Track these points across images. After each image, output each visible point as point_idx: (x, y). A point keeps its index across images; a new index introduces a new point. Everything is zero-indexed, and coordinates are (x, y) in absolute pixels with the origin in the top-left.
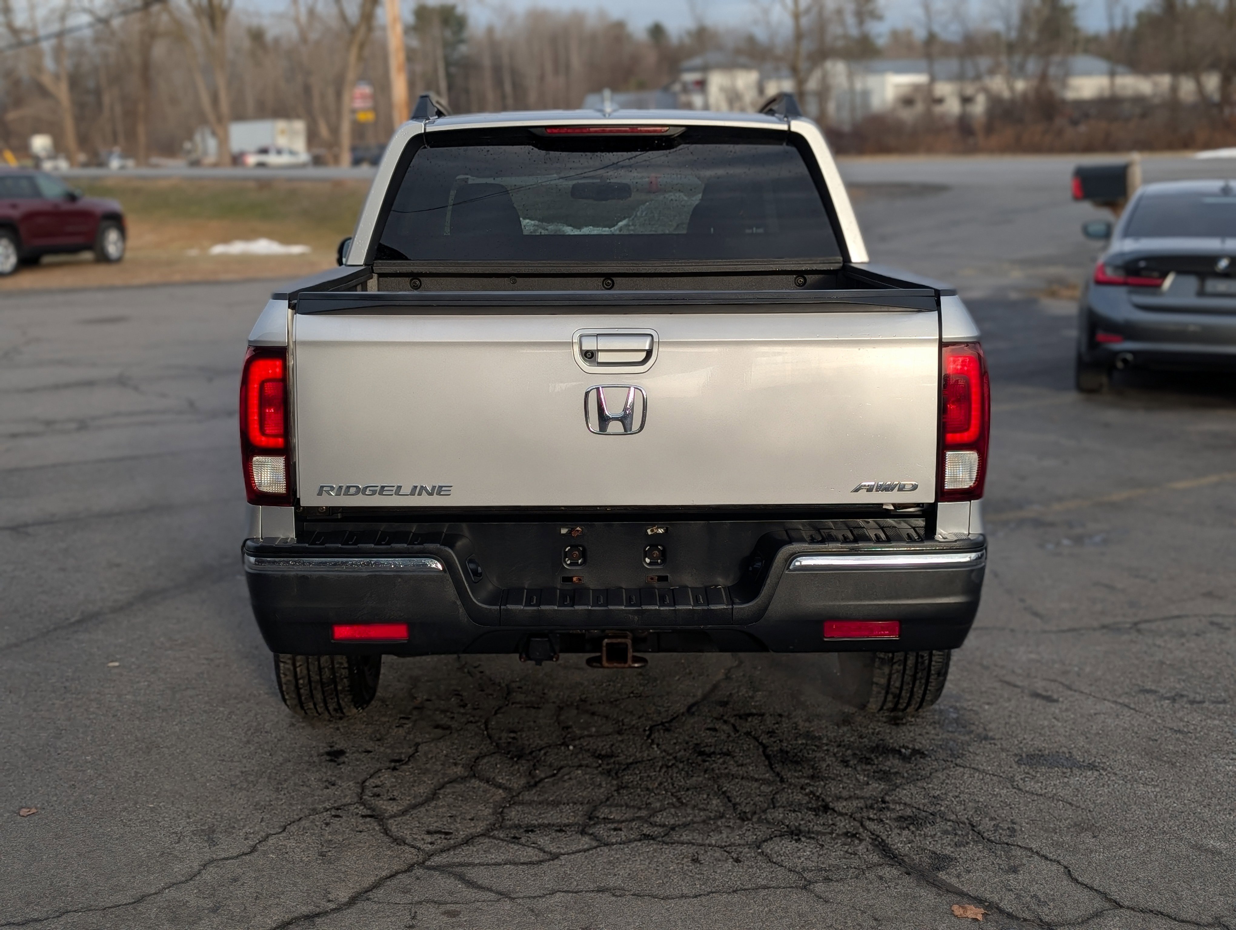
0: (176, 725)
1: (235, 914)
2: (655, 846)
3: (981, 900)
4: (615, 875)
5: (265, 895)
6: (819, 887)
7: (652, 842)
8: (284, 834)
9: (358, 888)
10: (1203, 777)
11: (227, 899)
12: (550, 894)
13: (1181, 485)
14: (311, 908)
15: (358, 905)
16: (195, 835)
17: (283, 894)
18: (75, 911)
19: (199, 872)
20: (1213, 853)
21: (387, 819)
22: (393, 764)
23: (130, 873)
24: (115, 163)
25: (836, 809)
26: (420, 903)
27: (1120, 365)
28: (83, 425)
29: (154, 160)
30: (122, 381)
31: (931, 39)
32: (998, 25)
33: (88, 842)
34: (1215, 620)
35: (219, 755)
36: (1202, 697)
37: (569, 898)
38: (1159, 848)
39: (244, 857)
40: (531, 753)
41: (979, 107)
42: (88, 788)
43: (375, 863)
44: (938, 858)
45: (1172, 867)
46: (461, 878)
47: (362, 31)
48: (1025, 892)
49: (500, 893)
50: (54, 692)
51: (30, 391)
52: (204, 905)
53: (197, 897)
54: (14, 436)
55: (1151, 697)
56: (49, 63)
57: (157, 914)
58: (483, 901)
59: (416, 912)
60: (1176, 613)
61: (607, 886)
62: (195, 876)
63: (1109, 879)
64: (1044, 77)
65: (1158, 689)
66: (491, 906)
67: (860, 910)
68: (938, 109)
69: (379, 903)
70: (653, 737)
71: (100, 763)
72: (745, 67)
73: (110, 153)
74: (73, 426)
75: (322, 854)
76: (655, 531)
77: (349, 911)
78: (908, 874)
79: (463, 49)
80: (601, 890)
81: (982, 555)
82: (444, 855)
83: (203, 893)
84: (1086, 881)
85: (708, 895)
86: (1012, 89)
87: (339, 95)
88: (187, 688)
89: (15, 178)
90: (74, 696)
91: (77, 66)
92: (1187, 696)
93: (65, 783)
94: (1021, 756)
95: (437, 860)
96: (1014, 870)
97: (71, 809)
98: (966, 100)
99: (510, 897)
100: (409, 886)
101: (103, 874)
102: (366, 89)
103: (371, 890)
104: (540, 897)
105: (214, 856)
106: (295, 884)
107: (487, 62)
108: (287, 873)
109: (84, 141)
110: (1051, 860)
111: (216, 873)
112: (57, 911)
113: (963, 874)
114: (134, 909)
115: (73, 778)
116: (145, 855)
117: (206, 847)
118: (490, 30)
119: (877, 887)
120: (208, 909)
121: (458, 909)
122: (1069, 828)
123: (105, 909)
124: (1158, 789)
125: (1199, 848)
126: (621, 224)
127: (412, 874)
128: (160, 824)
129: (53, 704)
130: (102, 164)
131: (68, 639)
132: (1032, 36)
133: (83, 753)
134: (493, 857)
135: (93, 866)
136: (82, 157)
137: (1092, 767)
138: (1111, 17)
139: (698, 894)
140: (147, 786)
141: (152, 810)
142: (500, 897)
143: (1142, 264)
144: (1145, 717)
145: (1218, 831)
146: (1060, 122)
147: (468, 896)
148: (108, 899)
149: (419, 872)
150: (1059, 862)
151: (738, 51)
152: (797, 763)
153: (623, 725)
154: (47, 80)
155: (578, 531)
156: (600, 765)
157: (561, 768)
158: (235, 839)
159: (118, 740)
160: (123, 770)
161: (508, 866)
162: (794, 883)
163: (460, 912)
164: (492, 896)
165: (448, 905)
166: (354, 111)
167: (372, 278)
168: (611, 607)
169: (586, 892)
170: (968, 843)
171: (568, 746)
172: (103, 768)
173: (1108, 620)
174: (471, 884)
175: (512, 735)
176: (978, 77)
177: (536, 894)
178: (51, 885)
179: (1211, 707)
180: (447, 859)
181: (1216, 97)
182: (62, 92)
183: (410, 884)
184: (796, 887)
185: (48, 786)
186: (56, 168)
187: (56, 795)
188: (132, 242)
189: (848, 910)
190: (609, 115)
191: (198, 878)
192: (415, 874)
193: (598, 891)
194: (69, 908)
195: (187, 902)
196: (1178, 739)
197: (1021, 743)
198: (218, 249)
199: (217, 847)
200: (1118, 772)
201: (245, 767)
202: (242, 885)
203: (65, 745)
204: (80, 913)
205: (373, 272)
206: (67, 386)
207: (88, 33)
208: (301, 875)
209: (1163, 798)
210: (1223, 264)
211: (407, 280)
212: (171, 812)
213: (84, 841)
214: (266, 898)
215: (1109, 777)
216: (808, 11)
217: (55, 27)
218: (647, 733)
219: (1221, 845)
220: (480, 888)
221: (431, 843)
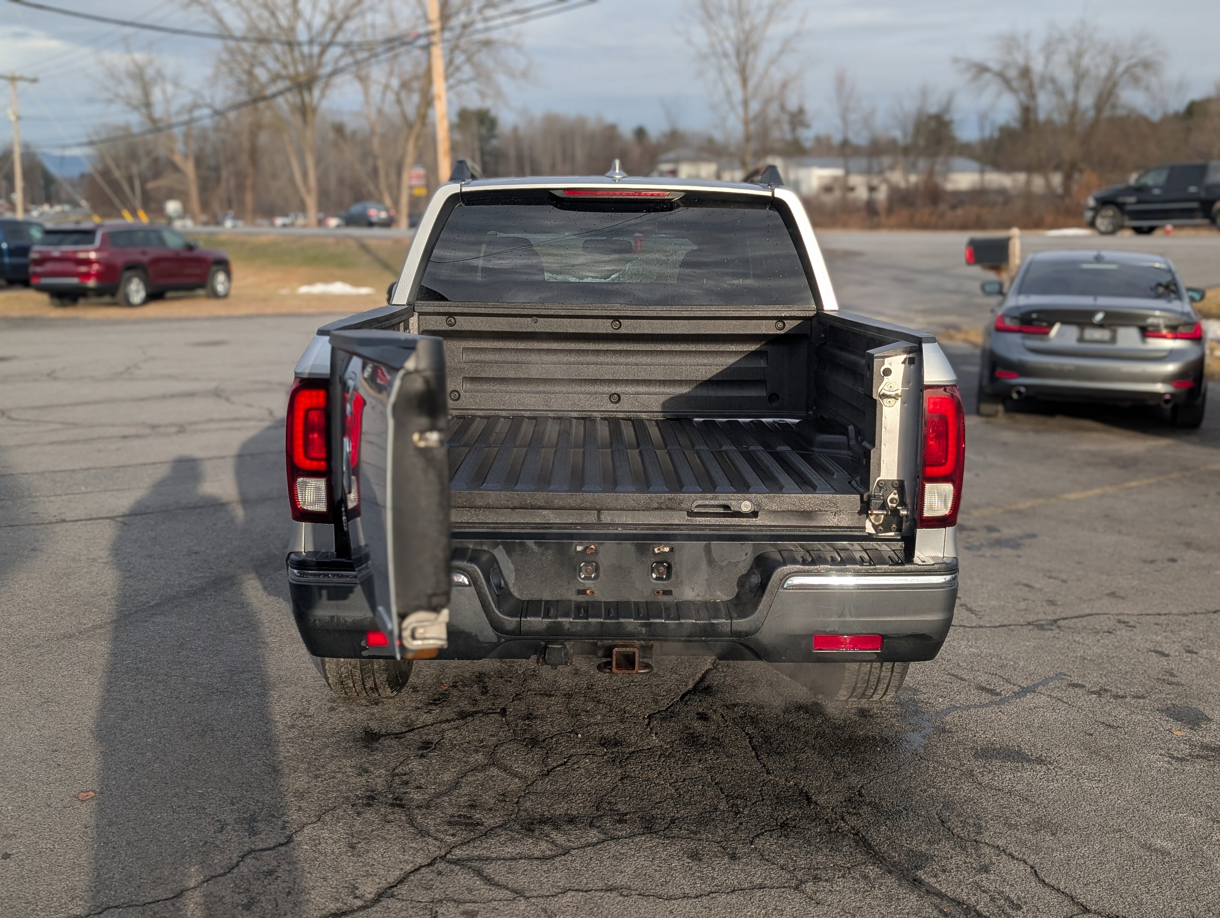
0: (231, 707)
1: (267, 911)
2: (657, 840)
3: (959, 902)
4: (622, 872)
5: (296, 890)
6: (809, 887)
7: (654, 836)
8: (319, 824)
9: (384, 884)
10: (1140, 773)
11: (261, 894)
12: (561, 893)
13: (1072, 496)
14: (339, 905)
15: (383, 903)
16: (237, 823)
17: (313, 889)
18: (116, 907)
19: (237, 865)
20: (1162, 854)
21: (414, 809)
22: (420, 752)
23: (173, 864)
24: (228, 224)
25: (818, 802)
26: (441, 901)
27: (1015, 396)
28: (181, 429)
29: (259, 221)
30: (217, 394)
31: (845, 143)
32: (897, 134)
33: (138, 829)
34: (1121, 618)
35: (266, 739)
36: (1123, 692)
37: (579, 898)
38: (1113, 847)
39: (280, 848)
40: (544, 741)
41: (882, 195)
42: (145, 772)
43: (401, 856)
44: (916, 856)
45: (1128, 868)
46: (479, 873)
47: (418, 126)
48: (999, 894)
49: (514, 891)
50: (127, 673)
51: (142, 399)
52: (238, 902)
53: (233, 891)
54: (125, 437)
55: (1080, 691)
56: (180, 146)
57: (193, 911)
58: (500, 900)
59: (437, 912)
60: (1088, 611)
61: (614, 885)
62: (233, 868)
63: (1073, 880)
64: (931, 173)
65: (1085, 683)
66: (507, 906)
67: (850, 913)
68: (851, 196)
69: (403, 900)
70: (652, 725)
71: (160, 745)
72: (707, 160)
73: (225, 216)
74: (174, 430)
75: (352, 847)
76: (662, 550)
77: (374, 909)
78: (890, 873)
79: (495, 142)
80: (610, 889)
81: (955, 577)
82: (464, 848)
83: (239, 888)
84: (1053, 882)
85: (708, 895)
86: (907, 181)
87: (399, 174)
88: (244, 671)
89: (146, 231)
90: (144, 677)
91: (202, 150)
92: (1111, 691)
93: (125, 766)
94: (977, 749)
95: (458, 853)
96: (985, 869)
97: (126, 794)
98: (872, 189)
99: (524, 896)
100: (431, 882)
101: (147, 865)
102: (420, 171)
103: (396, 886)
104: (553, 896)
105: (253, 846)
106: (325, 879)
107: (512, 153)
108: (319, 866)
109: (205, 205)
110: (1017, 859)
111: (253, 866)
112: (99, 907)
113: (940, 873)
114: (173, 905)
115: (133, 760)
116: (189, 845)
117: (246, 836)
118: (515, 129)
119: (864, 888)
120: (242, 905)
121: (476, 909)
122: (1029, 825)
123: (145, 905)
124: (1101, 785)
125: (1149, 848)
126: (613, 276)
127: (434, 868)
128: (206, 811)
129: (124, 685)
130: (218, 223)
131: (146, 621)
132: (922, 142)
133: (145, 735)
134: (510, 850)
135: (140, 856)
136: (204, 218)
137: (1040, 761)
138: (982, 128)
139: (698, 894)
140: (199, 770)
141: (201, 795)
142: (515, 895)
143: (1034, 316)
144: (1078, 711)
145: (1163, 830)
146: (942, 207)
147: (486, 894)
148: (149, 893)
149: (441, 866)
150: (1025, 862)
151: (702, 149)
152: (780, 754)
153: (625, 712)
154: (178, 159)
155: (592, 549)
156: (605, 754)
157: (571, 756)
158: (273, 828)
159: (178, 723)
160: (178, 754)
161: (523, 861)
162: (786, 882)
163: (478, 911)
164: (509, 894)
165: (467, 904)
166: (411, 187)
167: (413, 316)
168: (621, 620)
169: (596, 890)
170: (940, 840)
171: (577, 734)
172: (161, 751)
173: (1031, 618)
174: (489, 881)
175: (527, 722)
176: (881, 172)
177: (548, 894)
178: (98, 876)
179: (1133, 702)
180: (467, 852)
181: (1060, 190)
182: (189, 168)
183: (432, 880)
184: (789, 887)
185: (109, 769)
186: (184, 226)
187: (115, 778)
188: (235, 283)
189: (839, 913)
190: (619, 180)
191: (235, 871)
192: (438, 868)
193: (607, 890)
194: (111, 904)
195: (223, 897)
196: (1110, 734)
197: (975, 736)
198: (304, 289)
199: (257, 836)
200: (1063, 767)
201: (288, 752)
202: (276, 879)
203: (130, 727)
204: (121, 909)
205: (414, 311)
206: (173, 396)
207: (207, 122)
208: (331, 869)
209: (1108, 794)
210: (1099, 317)
211: (444, 318)
212: (217, 798)
213: (134, 829)
214: (297, 894)
215: (1056, 772)
216: (755, 118)
217: (185, 117)
218: (647, 721)
219: (1169, 845)
220: (497, 885)
221: (453, 835)
